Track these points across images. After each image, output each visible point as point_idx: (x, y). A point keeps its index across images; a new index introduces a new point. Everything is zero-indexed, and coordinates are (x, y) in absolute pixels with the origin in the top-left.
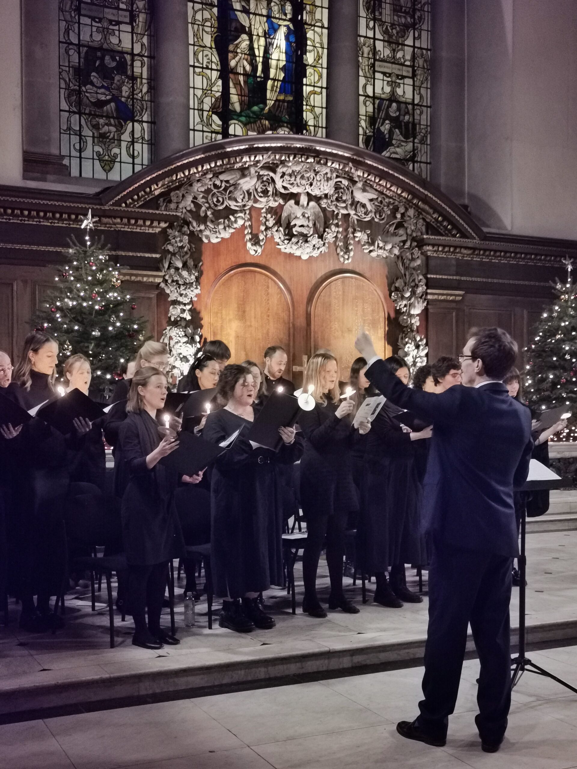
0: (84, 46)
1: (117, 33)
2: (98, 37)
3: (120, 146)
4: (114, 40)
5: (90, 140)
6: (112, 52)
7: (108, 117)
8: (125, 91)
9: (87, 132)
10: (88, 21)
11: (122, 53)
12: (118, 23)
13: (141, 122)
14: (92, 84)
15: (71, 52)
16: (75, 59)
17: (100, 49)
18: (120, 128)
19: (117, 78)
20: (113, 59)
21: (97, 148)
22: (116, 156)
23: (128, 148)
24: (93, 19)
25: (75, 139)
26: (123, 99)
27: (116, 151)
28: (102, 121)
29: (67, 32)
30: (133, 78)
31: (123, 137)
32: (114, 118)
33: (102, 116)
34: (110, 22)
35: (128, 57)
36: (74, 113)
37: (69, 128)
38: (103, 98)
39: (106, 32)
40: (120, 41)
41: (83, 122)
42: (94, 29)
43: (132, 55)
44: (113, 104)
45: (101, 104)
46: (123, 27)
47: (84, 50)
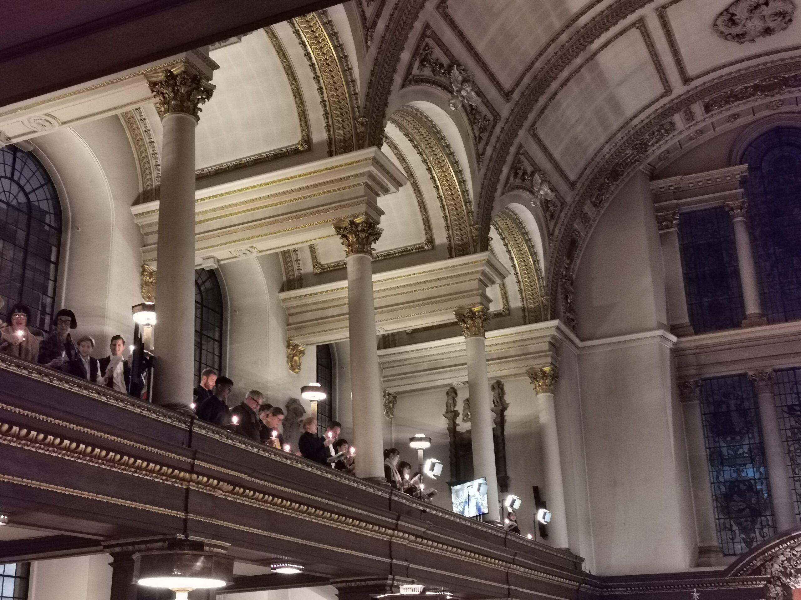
0: (727, 482)
1: (745, 470)
2: (734, 475)
3: (755, 532)
4: (744, 474)
5: (737, 532)
6: (744, 481)
7: (746, 517)
8: (754, 500)
9: (735, 528)
10: (727, 468)
11: (749, 480)
12: (745, 465)
13: (765, 516)
14: (734, 501)
15: (721, 487)
16: (723, 489)
17: (737, 481)
18: (754, 522)
19: (748, 495)
20: (745, 485)
21: (743, 536)
22: (753, 538)
23: (760, 532)
24: (731, 466)
25: (729, 533)
26: (753, 506)
27: (753, 535)
28: (742, 520)
29: (717, 477)
30: (757, 493)
31: (756, 527)
32: (749, 517)
33: (742, 518)
34: (740, 465)
35: (753, 482)
36: (727, 519)
37: (725, 527)
38: (741, 507)
39: (739, 472)
40: (747, 474)
41: (732, 523)
42: (732, 471)
43: (755, 479)
44: (748, 510)
45: (740, 511)
46: (748, 466)
47: (727, 484)
